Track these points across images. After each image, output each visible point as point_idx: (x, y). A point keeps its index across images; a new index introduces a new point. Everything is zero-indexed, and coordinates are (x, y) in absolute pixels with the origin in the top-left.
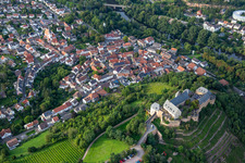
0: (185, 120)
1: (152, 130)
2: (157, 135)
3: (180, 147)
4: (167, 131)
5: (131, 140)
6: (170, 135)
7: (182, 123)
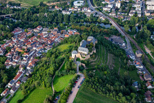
0: (91, 54)
1: (79, 64)
2: (82, 66)
3: (96, 67)
4: (86, 62)
5: (73, 72)
6: (88, 63)
7: (91, 56)
